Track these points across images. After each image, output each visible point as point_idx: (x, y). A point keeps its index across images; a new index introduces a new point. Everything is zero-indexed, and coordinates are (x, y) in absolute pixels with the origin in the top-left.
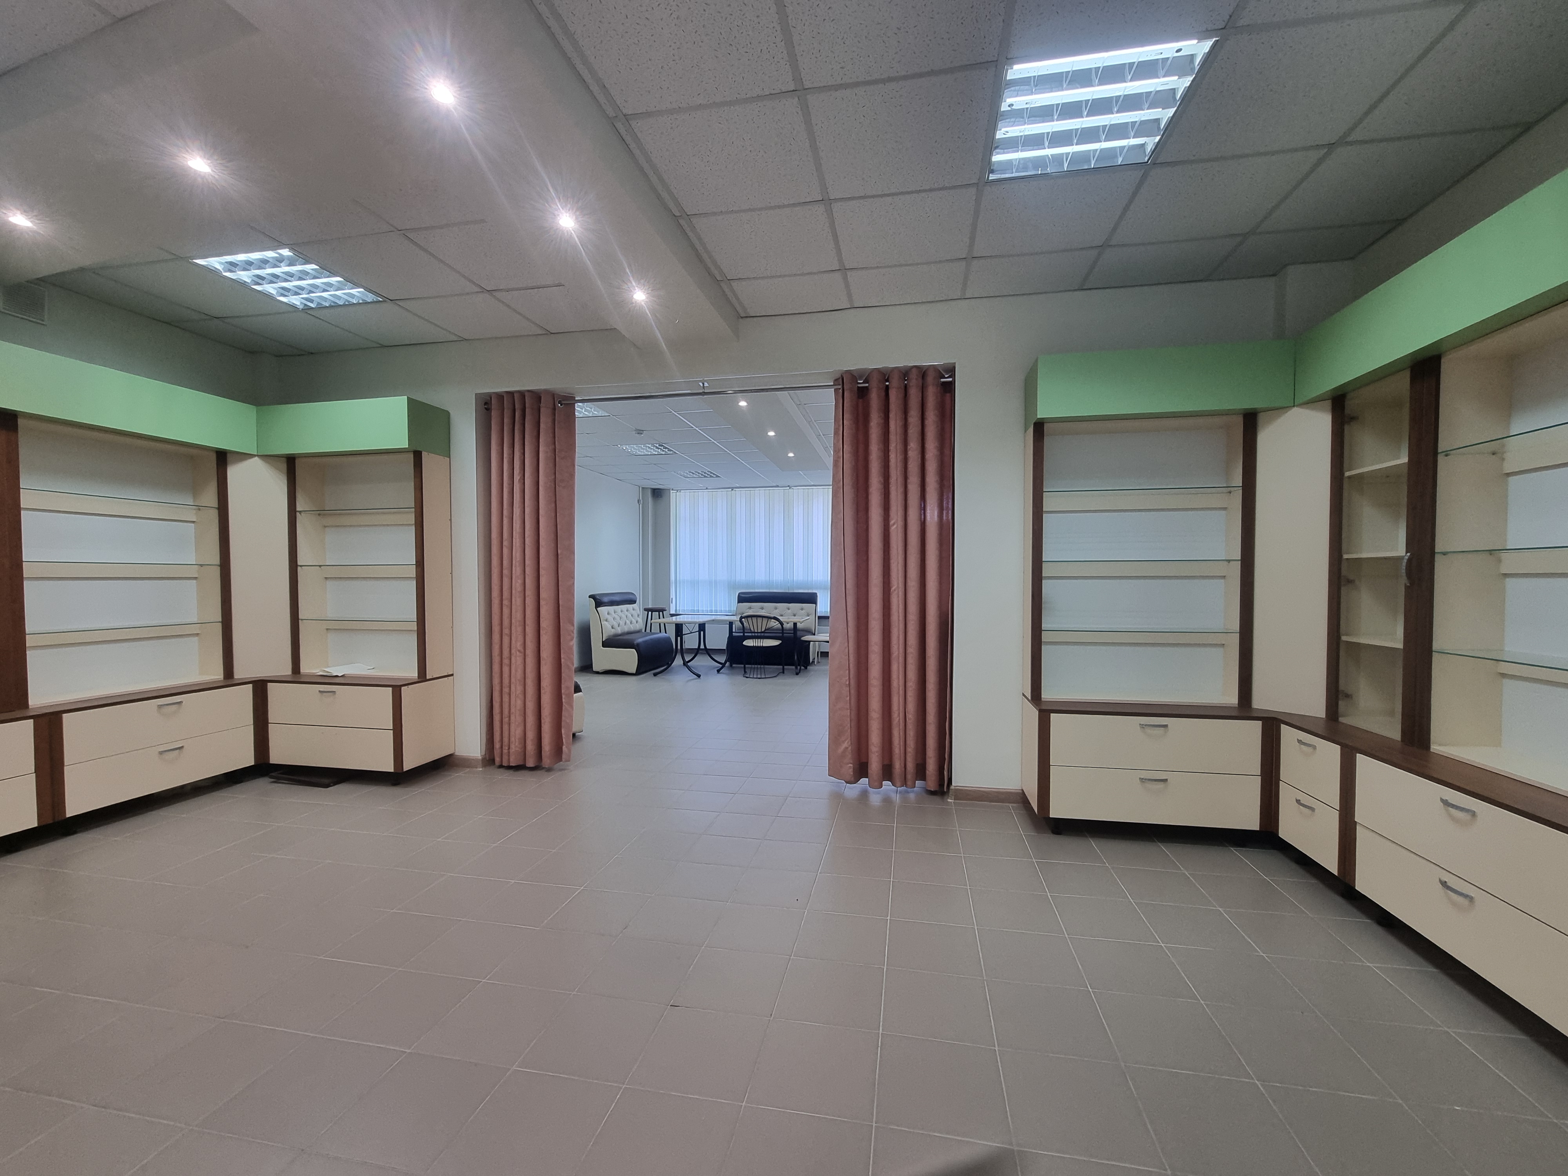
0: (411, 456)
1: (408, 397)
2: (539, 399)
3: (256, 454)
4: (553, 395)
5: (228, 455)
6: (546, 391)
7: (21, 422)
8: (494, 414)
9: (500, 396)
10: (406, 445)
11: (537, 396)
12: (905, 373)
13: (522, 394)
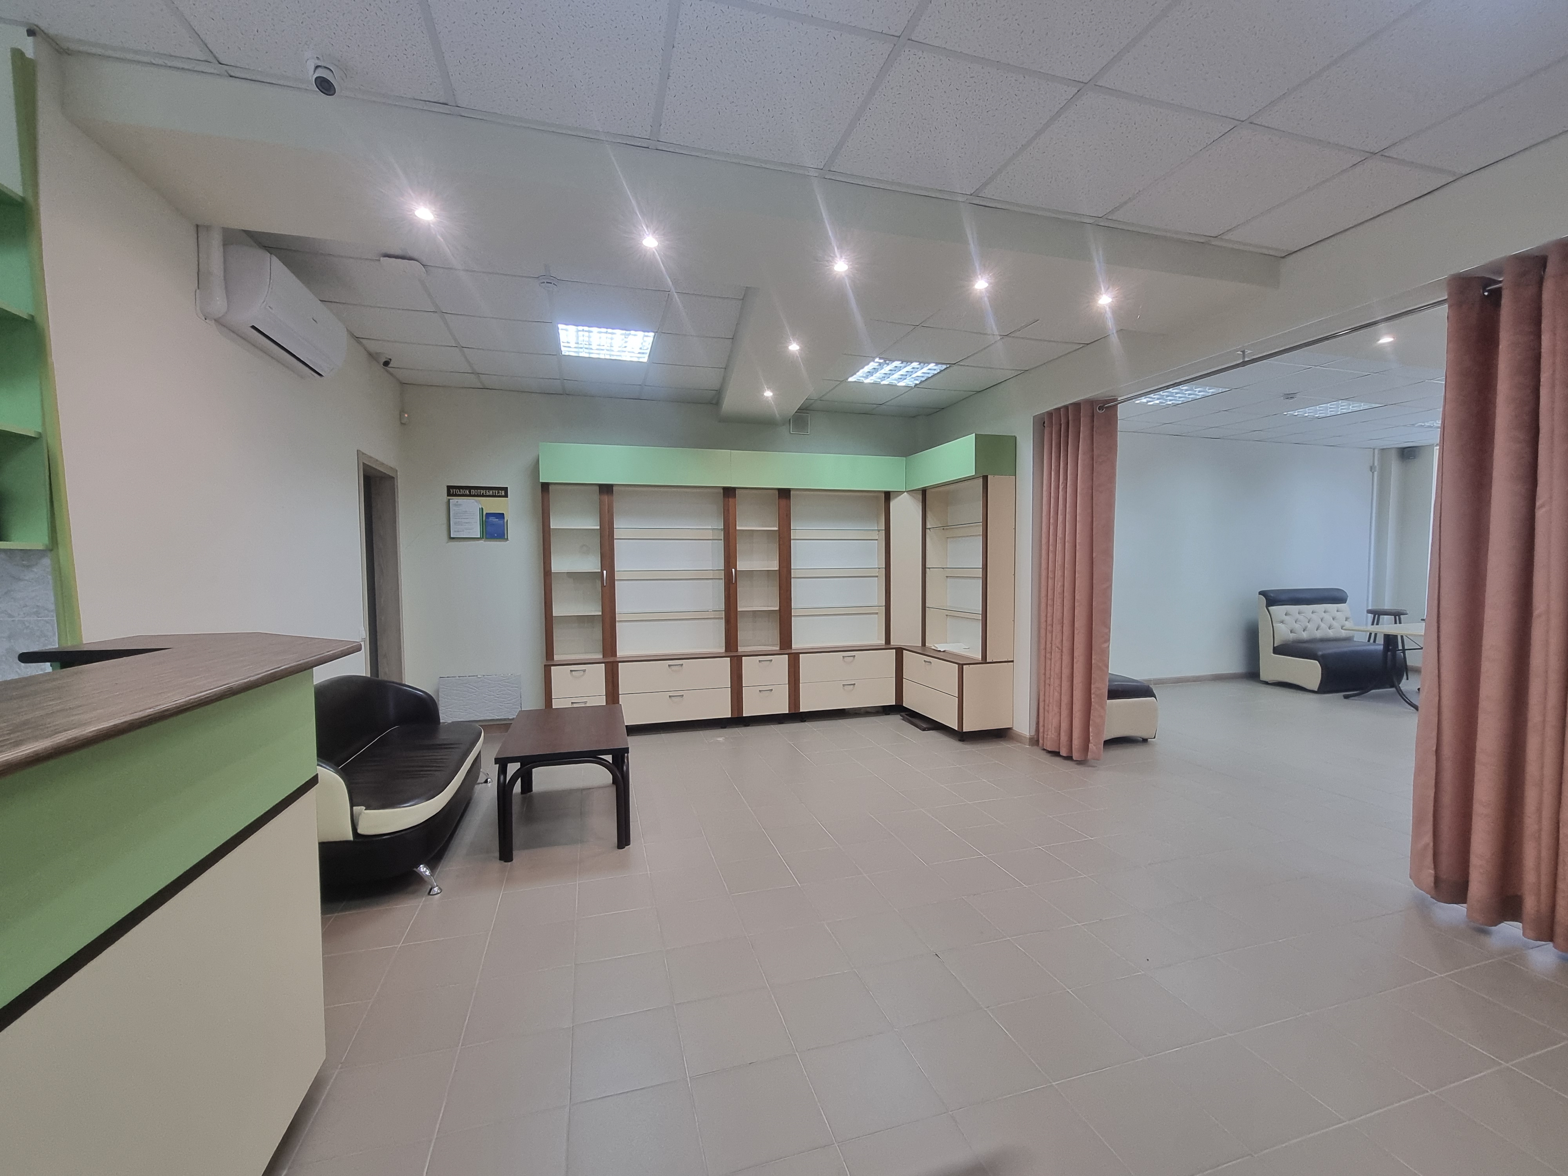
0: (981, 480)
1: (975, 434)
3: (905, 490)
4: (1091, 403)
5: (891, 493)
6: (1086, 401)
7: (793, 493)
8: (1046, 429)
9: (1052, 413)
10: (973, 473)
11: (1077, 406)
13: (1067, 408)
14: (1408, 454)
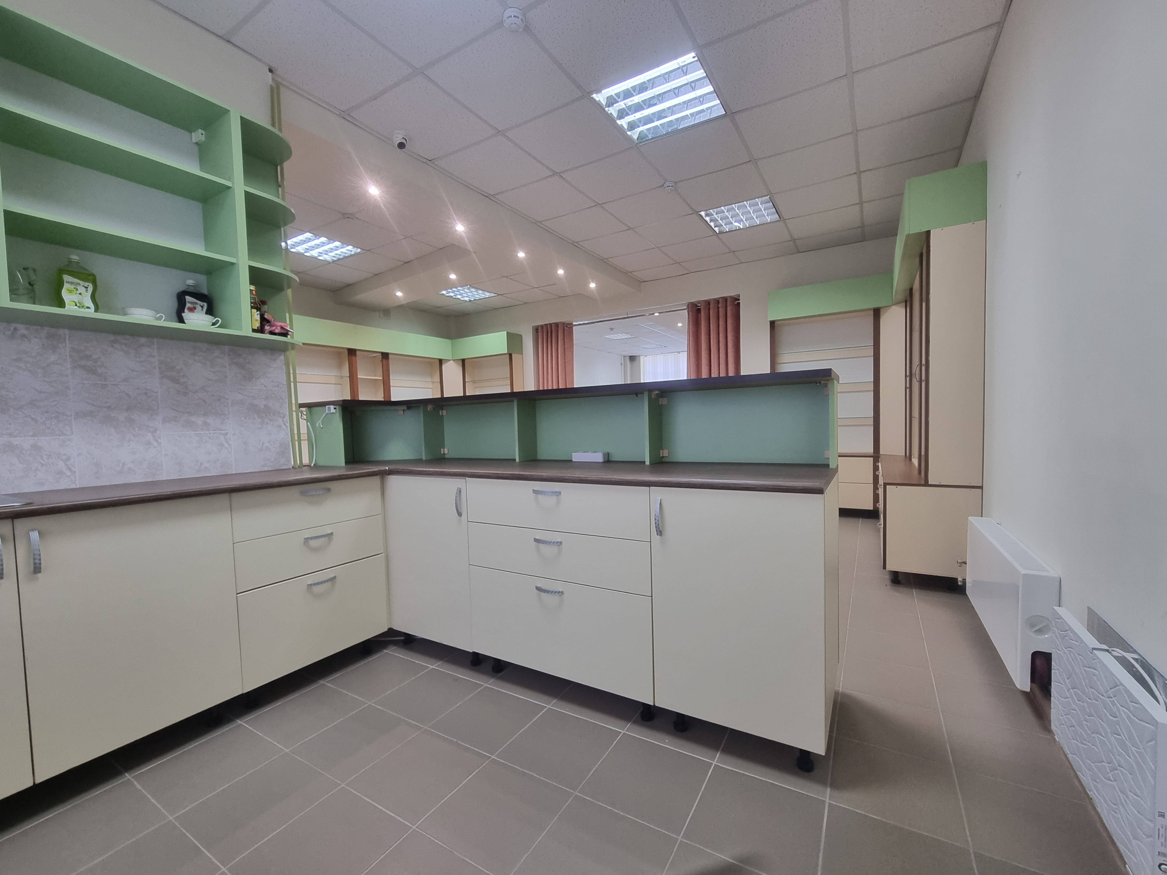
0: (508, 356)
1: (507, 332)
2: (558, 326)
3: (452, 359)
4: (563, 324)
5: (443, 361)
6: (561, 322)
7: (390, 356)
8: (540, 334)
9: (542, 326)
10: (506, 352)
11: (557, 325)
12: (717, 301)
13: (551, 324)
14: (632, 358)
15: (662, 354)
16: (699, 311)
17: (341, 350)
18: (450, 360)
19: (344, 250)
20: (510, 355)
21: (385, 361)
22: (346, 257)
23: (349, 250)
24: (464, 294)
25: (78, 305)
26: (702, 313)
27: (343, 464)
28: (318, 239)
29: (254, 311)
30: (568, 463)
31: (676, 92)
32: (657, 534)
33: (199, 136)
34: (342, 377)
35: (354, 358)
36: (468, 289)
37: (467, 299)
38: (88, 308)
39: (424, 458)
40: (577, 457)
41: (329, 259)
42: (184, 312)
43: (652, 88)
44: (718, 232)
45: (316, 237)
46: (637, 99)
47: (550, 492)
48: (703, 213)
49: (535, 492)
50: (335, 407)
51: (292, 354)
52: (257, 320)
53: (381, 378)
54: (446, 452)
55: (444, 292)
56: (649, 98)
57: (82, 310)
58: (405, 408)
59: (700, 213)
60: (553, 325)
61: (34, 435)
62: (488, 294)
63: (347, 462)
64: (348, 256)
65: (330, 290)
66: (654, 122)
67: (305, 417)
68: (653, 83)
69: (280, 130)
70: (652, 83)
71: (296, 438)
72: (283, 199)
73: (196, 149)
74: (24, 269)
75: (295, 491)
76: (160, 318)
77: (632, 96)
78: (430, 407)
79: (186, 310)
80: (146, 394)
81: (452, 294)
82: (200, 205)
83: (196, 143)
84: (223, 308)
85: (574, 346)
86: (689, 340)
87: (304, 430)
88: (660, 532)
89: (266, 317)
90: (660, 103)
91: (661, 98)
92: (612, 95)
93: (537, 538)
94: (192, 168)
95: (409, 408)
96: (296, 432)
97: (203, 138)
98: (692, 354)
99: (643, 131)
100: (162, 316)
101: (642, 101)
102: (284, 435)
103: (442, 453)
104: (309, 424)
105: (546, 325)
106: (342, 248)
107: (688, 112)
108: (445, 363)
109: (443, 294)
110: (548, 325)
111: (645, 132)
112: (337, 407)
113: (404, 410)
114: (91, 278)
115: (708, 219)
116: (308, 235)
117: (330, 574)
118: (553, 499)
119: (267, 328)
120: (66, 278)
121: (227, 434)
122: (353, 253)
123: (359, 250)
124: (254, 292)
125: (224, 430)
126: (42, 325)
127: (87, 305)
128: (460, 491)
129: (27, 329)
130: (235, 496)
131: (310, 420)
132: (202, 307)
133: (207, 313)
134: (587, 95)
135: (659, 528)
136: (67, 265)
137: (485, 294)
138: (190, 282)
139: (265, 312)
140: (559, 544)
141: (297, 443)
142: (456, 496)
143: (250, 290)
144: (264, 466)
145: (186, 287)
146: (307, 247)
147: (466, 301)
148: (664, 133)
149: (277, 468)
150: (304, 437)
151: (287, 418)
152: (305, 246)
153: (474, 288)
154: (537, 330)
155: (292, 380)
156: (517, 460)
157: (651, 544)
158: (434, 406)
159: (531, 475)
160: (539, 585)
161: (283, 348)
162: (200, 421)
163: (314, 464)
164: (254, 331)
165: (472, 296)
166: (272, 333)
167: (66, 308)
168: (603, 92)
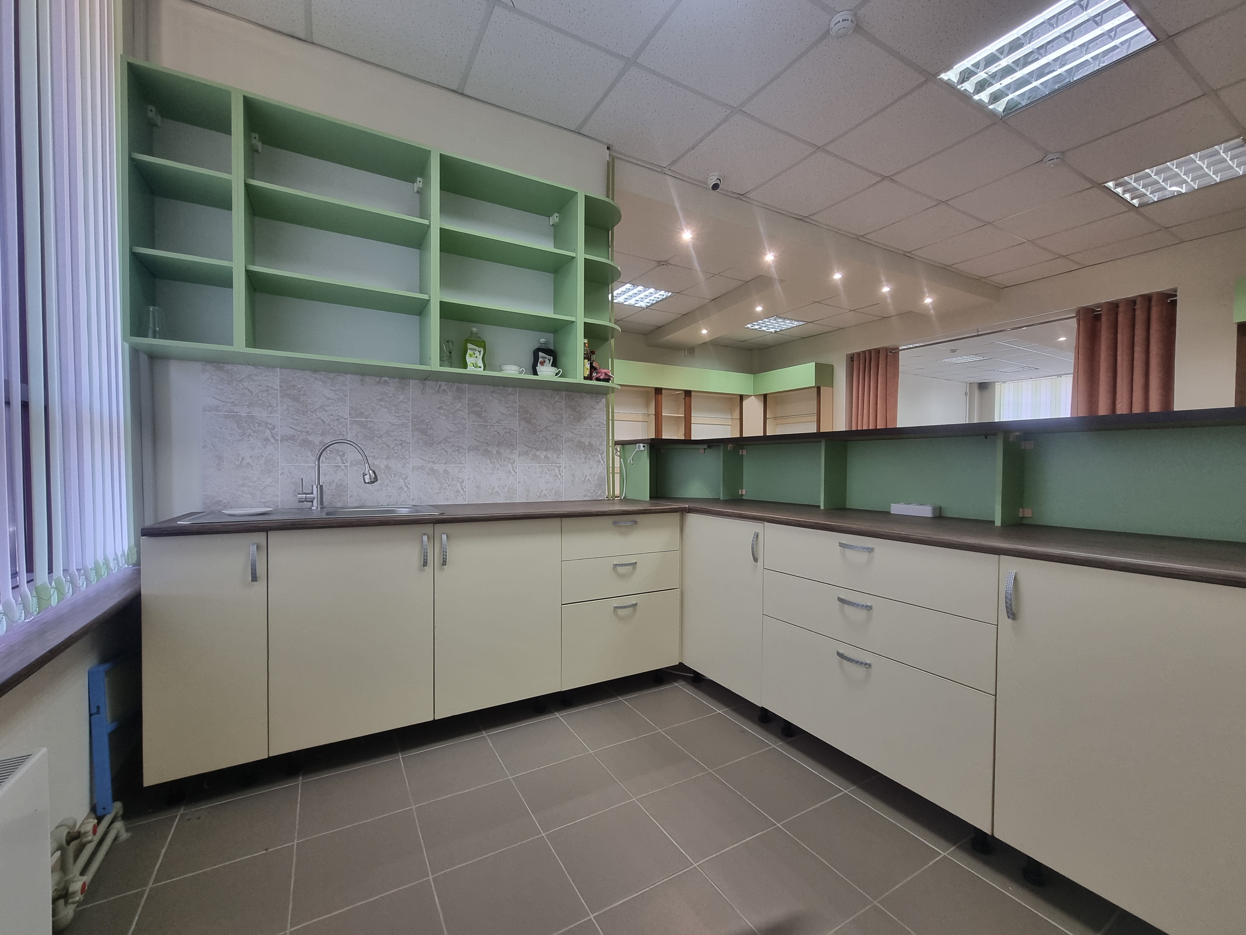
0: (816, 389)
1: (816, 363)
2: (879, 352)
4: (886, 349)
5: (744, 397)
6: (883, 348)
7: (692, 393)
8: (855, 363)
9: (858, 354)
10: (814, 385)
12: (1132, 301)
13: (870, 351)
14: (983, 386)
15: (1031, 378)
16: (1097, 318)
17: (649, 389)
18: (752, 395)
19: (657, 295)
20: (819, 389)
21: (687, 399)
22: (659, 301)
23: (662, 294)
24: (770, 325)
25: (475, 365)
26: (1104, 319)
27: (647, 498)
28: (636, 288)
29: (586, 361)
30: (885, 515)
31: (1069, 36)
32: (1009, 617)
33: (555, 218)
34: (649, 415)
35: (660, 396)
36: (775, 320)
37: (773, 330)
38: (480, 367)
39: (721, 499)
40: (896, 509)
41: (644, 305)
42: (537, 366)
43: (1030, 43)
44: (1137, 205)
45: (634, 287)
46: (1004, 62)
47: (860, 548)
48: (1111, 184)
49: (841, 545)
50: (644, 445)
51: (611, 397)
52: (588, 369)
53: (683, 416)
54: (744, 493)
55: (749, 326)
56: (1025, 56)
57: (476, 369)
58: (706, 446)
59: (1106, 185)
60: (872, 351)
61: (445, 463)
62: (796, 323)
63: (651, 497)
64: (661, 300)
65: (643, 334)
66: (1032, 83)
67: (619, 453)
68: (1032, 34)
69: (613, 199)
70: (1030, 35)
71: (611, 472)
72: (612, 260)
73: (552, 229)
74: (447, 342)
75: (609, 520)
76: (521, 373)
77: (999, 59)
78: (730, 446)
79: (539, 364)
80: (510, 432)
81: (757, 327)
82: (552, 275)
83: (553, 225)
84: (564, 360)
85: (900, 374)
86: (1077, 359)
87: (617, 465)
88: (1012, 614)
89: (594, 365)
90: (1042, 57)
91: (1043, 49)
92: (968, 68)
93: (842, 597)
94: (547, 246)
95: (709, 447)
96: (611, 466)
97: (557, 220)
98: (1082, 379)
99: (1012, 98)
100: (523, 370)
101: (1013, 62)
102: (601, 470)
103: (740, 494)
104: (621, 460)
105: (864, 352)
106: (655, 293)
107: (1088, 57)
108: (745, 399)
109: (748, 328)
110: (866, 352)
111: (1018, 99)
112: (646, 445)
113: (705, 449)
114: (483, 344)
115: (1119, 190)
116: (628, 286)
117: (632, 600)
118: (864, 556)
119: (594, 374)
120: (470, 346)
121: (560, 466)
122: (664, 297)
123: (670, 294)
124: (587, 345)
125: (559, 464)
126: (454, 382)
127: (479, 365)
128: (757, 536)
129: (446, 385)
130: (565, 520)
131: (623, 457)
132: (549, 360)
133: (552, 366)
134: (931, 76)
135: (1011, 609)
136: (470, 336)
137: (792, 324)
138: (542, 340)
139: (593, 361)
140: (868, 608)
141: (611, 475)
142: (753, 541)
143: (584, 343)
144: (585, 496)
145: (540, 345)
146: (627, 297)
147: (771, 332)
148: (1047, 93)
149: (595, 498)
150: (617, 470)
151: (605, 454)
152: (625, 296)
153: (781, 318)
154: (851, 359)
155: (610, 418)
156: (822, 507)
157: (997, 628)
158: (734, 446)
159: (837, 525)
160: (841, 651)
161: (604, 392)
162: (542, 454)
163: (624, 497)
164: (585, 378)
165: (778, 326)
166: (598, 379)
167: (468, 369)
168: (955, 67)
